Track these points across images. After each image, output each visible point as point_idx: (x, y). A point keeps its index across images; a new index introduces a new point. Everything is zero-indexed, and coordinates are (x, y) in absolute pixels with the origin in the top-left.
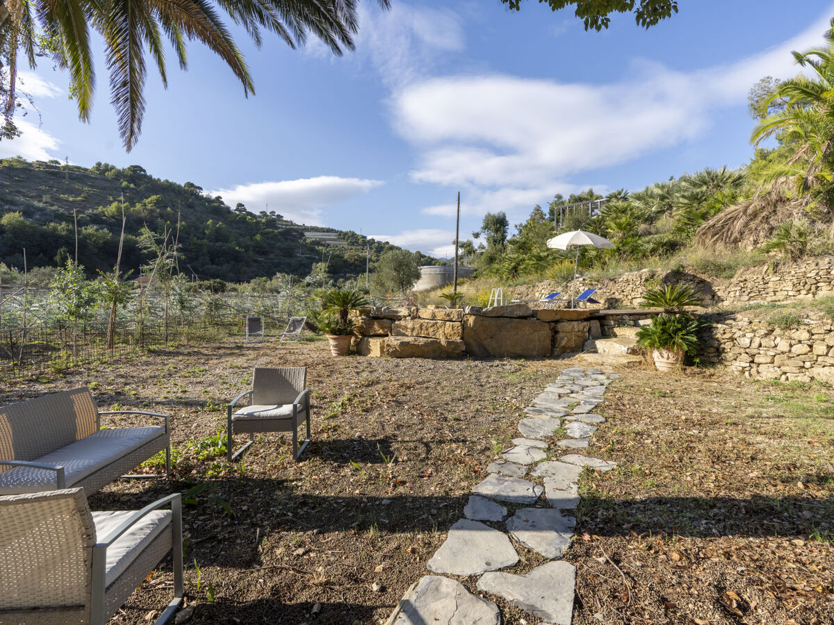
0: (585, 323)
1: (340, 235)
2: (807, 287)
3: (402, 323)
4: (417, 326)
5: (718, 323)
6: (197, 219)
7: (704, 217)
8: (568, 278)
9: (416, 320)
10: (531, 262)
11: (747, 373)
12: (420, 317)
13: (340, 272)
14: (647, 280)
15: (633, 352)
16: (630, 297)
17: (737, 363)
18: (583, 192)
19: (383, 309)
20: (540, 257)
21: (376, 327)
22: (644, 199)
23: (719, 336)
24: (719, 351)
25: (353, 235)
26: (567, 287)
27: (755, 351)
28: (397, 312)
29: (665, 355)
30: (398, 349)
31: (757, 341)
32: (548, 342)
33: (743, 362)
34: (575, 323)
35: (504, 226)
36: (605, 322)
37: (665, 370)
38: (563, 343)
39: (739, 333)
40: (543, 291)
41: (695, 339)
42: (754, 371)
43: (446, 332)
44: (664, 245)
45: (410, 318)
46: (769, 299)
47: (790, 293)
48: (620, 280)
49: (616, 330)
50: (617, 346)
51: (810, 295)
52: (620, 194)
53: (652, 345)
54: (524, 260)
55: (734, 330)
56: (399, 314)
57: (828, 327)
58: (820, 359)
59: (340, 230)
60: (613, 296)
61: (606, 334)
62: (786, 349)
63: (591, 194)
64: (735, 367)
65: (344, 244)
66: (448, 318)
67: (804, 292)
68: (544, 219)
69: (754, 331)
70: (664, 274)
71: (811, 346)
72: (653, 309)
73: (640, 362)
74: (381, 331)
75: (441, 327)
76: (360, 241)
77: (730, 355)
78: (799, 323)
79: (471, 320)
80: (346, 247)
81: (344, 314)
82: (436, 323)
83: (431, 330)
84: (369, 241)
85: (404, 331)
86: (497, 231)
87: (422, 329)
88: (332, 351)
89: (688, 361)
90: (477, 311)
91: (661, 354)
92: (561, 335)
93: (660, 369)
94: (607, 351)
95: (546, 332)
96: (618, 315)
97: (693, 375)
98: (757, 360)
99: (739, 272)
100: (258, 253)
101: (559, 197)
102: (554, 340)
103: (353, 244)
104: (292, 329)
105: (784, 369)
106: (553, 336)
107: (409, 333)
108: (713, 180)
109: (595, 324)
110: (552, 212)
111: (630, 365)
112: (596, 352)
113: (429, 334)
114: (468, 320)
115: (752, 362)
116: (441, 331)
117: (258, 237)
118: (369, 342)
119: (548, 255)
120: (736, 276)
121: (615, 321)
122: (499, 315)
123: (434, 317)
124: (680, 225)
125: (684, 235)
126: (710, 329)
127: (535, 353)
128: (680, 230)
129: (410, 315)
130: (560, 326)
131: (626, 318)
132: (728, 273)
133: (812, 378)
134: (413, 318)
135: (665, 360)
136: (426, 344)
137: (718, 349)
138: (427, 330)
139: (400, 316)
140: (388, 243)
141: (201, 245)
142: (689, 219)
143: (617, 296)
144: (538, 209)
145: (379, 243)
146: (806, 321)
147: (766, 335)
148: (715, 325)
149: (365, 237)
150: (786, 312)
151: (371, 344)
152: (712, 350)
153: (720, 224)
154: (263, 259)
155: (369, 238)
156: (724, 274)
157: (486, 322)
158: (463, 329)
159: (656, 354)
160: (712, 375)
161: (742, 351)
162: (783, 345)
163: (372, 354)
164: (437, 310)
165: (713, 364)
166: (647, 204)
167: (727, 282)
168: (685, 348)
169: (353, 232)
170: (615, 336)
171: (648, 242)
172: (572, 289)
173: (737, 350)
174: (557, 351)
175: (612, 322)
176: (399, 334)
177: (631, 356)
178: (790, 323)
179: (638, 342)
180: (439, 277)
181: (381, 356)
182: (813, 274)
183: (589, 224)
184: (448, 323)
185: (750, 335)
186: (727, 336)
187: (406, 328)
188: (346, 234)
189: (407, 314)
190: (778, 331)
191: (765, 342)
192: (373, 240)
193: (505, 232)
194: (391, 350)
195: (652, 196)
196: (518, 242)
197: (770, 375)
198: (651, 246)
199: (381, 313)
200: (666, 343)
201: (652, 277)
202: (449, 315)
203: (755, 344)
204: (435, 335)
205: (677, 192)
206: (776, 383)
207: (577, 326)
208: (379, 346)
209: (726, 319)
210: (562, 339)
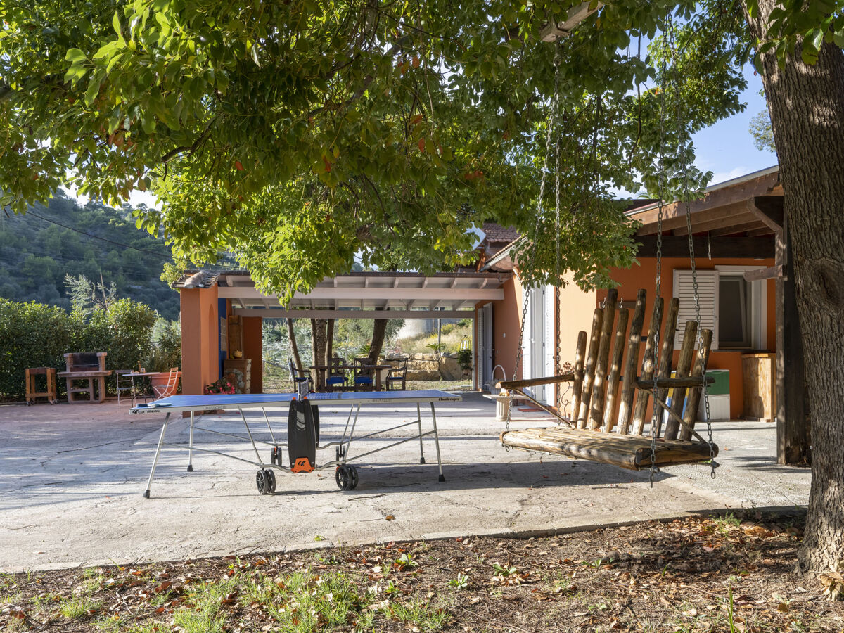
4: (414, 364)
6: (28, 223)
9: (413, 360)
43: (430, 366)
66: (431, 359)
82: (425, 362)
83: (422, 365)
87: (417, 365)
90: (447, 355)
100: (131, 277)
113: (421, 368)
114: (442, 360)
116: (427, 366)
117: (132, 251)
123: (423, 359)
136: (419, 373)
141: (42, 266)
154: (140, 287)
157: (452, 361)
158: (440, 364)
184: (431, 362)
204: (424, 368)
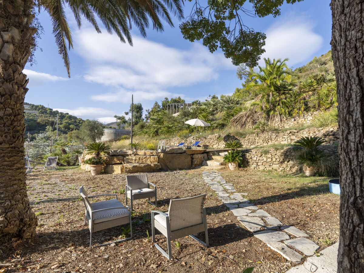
0: (202, 155)
1: (33, 107)
2: (266, 141)
3: (130, 157)
4: (138, 158)
5: (247, 153)
7: (233, 115)
8: (186, 137)
9: (136, 156)
10: (165, 129)
11: (256, 169)
12: (138, 155)
13: (34, 130)
14: (218, 138)
15: (222, 164)
16: (212, 144)
17: (253, 166)
18: (176, 98)
19: (118, 151)
20: (169, 127)
21: (115, 159)
22: (207, 105)
23: (247, 157)
24: (248, 162)
25: (43, 107)
26: (186, 140)
27: (258, 161)
28: (126, 152)
29: (233, 165)
30: (131, 169)
31: (258, 158)
32: (190, 163)
33: (254, 165)
34: (199, 155)
35: (141, 110)
36: (208, 154)
37: (233, 169)
38: (196, 163)
39: (253, 156)
40: (175, 142)
41: (242, 159)
42: (258, 167)
43: (151, 161)
44: (220, 125)
45: (133, 155)
46: (256, 145)
47: (262, 143)
48: (208, 138)
49: (213, 157)
50: (215, 162)
51: (267, 144)
52: (197, 102)
53: (229, 162)
54: (161, 128)
55: (252, 155)
56: (127, 153)
57: (275, 153)
58: (274, 162)
59: (32, 104)
60: (206, 144)
61: (210, 159)
62: (266, 160)
63: (180, 98)
64: (252, 167)
65: (37, 113)
66: (152, 154)
67: (265, 143)
68: (160, 108)
69: (257, 155)
70: (224, 136)
71: (272, 159)
72: (227, 149)
73: (225, 168)
74: (118, 162)
75: (149, 158)
76: (48, 111)
77: (251, 163)
78: (269, 152)
79: (162, 155)
80: (38, 114)
81: (98, 154)
82: (147, 157)
83: (144, 160)
84: (54, 112)
85: (131, 161)
86: (137, 112)
87: (140, 160)
88: (92, 173)
89: (239, 166)
90: (164, 151)
91: (231, 164)
92: (194, 160)
93: (231, 169)
94: (212, 165)
95: (189, 159)
96: (213, 151)
97: (242, 170)
98: (258, 164)
99: (247, 136)
101: (167, 99)
102: (192, 162)
103: (43, 113)
104: (49, 164)
105: (266, 166)
106: (192, 160)
107: (133, 162)
108: (231, 101)
109: (205, 155)
110: (163, 106)
111: (222, 169)
112: (207, 165)
113: (143, 162)
114: (160, 155)
115: (257, 165)
116: (149, 160)
118: (113, 167)
119: (173, 126)
120: (247, 137)
121: (212, 153)
122: (172, 152)
123: (145, 154)
124: (225, 118)
125: (226, 121)
126: (245, 155)
127: (186, 167)
128: (225, 119)
129: (133, 154)
130: (194, 156)
131: (215, 152)
132: (244, 136)
133: (272, 168)
134: (135, 155)
135: (233, 166)
136: (145, 166)
137: (247, 162)
138: (142, 160)
139: (128, 154)
140: (68, 114)
142: (228, 116)
143: (207, 144)
144: (156, 103)
145: (61, 113)
146: (270, 152)
147: (260, 156)
148: (246, 154)
149: (52, 110)
150: (265, 149)
151: (114, 168)
152: (246, 162)
153: (238, 119)
155: (54, 110)
156: (243, 137)
157: (168, 155)
158: (159, 159)
159: (230, 164)
160: (247, 170)
161: (254, 162)
162: (265, 159)
163: (115, 173)
164: (146, 151)
165: (246, 167)
166: (208, 107)
167: (244, 139)
168: (239, 162)
169: (43, 106)
170: (213, 159)
171: (215, 123)
172: (188, 141)
173: (253, 161)
174: (193, 166)
175: (211, 154)
176: (128, 162)
177: (221, 166)
178: (266, 152)
179: (224, 161)
180: (113, 134)
181: (122, 173)
182: (267, 137)
183: (190, 114)
184: (152, 156)
185: (256, 156)
186: (250, 157)
187: (132, 159)
188: (37, 107)
189: (132, 153)
190: (263, 155)
191: (260, 158)
192: (57, 111)
193: (141, 113)
194: (127, 170)
195: (210, 104)
196: (156, 119)
197: (262, 169)
198: (216, 125)
199: (118, 153)
200: (233, 161)
201: (220, 137)
202: (152, 153)
203: (258, 159)
204: (146, 162)
205: (219, 104)
206: (264, 171)
207: (200, 156)
208: (120, 168)
209: (249, 152)
210: (195, 161)
